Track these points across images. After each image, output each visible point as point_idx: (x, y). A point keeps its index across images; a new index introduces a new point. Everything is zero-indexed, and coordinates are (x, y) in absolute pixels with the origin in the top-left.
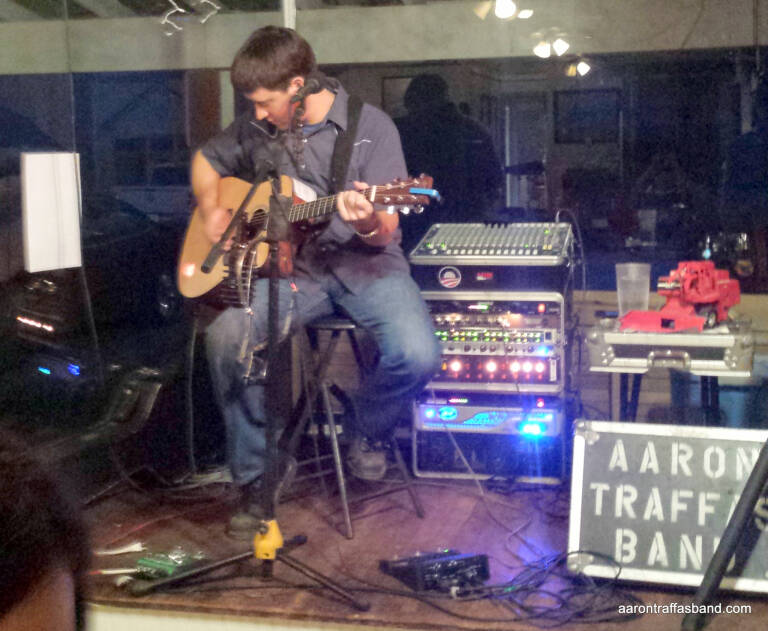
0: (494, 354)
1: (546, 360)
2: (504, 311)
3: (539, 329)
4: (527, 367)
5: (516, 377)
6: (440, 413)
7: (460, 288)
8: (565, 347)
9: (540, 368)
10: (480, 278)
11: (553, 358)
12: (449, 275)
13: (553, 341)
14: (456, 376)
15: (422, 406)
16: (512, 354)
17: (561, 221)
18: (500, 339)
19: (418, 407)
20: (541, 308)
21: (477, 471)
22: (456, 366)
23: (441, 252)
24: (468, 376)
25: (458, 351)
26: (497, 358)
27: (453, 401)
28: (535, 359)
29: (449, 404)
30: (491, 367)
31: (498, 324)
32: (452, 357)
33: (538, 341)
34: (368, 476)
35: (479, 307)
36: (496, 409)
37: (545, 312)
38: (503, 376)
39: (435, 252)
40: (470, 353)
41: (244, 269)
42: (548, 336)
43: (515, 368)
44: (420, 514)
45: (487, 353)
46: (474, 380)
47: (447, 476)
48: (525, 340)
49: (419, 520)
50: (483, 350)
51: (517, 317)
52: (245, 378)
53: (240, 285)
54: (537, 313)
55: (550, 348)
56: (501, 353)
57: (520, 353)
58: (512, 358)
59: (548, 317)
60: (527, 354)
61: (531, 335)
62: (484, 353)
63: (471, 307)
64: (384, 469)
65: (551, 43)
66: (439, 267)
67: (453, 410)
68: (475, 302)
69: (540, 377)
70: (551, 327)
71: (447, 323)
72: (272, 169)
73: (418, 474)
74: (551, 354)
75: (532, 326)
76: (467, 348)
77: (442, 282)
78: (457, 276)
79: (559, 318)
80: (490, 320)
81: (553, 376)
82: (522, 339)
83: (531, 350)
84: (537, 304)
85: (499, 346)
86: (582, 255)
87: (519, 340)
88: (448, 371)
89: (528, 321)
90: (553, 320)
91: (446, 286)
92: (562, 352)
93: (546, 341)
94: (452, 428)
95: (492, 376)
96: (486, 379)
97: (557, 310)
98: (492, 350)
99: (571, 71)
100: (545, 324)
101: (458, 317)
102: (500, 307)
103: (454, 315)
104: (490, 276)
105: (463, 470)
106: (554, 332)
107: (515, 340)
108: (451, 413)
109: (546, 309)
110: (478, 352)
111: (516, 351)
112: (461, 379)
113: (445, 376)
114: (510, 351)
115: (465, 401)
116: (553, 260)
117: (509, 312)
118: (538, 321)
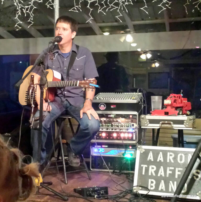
0: (116, 131)
1: (132, 133)
2: (119, 117)
3: (130, 123)
4: (126, 135)
5: (122, 138)
6: (99, 150)
7: (105, 110)
8: (138, 129)
9: (130, 135)
10: (112, 107)
11: (134, 132)
12: (102, 106)
13: (134, 127)
14: (104, 138)
15: (93, 148)
16: (122, 131)
17: (139, 92)
18: (117, 126)
19: (92, 148)
20: (131, 116)
21: (110, 169)
22: (104, 135)
23: (100, 99)
24: (107, 138)
25: (104, 130)
26: (117, 132)
27: (103, 146)
28: (129, 133)
29: (102, 147)
30: (115, 135)
31: (117, 121)
32: (102, 132)
33: (130, 127)
34: (74, 165)
35: (111, 116)
36: (116, 149)
37: (132, 118)
38: (118, 138)
39: (98, 99)
40: (108, 130)
41: (32, 92)
42: (133, 125)
43: (122, 135)
44: (90, 179)
45: (114, 130)
46: (109, 139)
47: (101, 170)
48: (126, 127)
49: (89, 180)
50: (112, 129)
51: (123, 119)
52: (31, 127)
53: (31, 98)
54: (130, 118)
55: (133, 129)
56: (118, 130)
57: (124, 131)
58: (121, 132)
59: (133, 119)
60: (126, 131)
61: (128, 125)
62: (113, 131)
63: (109, 116)
64: (79, 164)
65: (146, 54)
66: (99, 103)
67: (103, 149)
68: (110, 114)
69: (130, 138)
70: (134, 123)
71: (101, 121)
72: (42, 61)
73: (91, 169)
74: (134, 131)
75: (128, 122)
76: (107, 129)
77: (100, 108)
78: (105, 106)
79: (136, 120)
80: (115, 120)
81: (134, 138)
82: (125, 126)
83: (127, 130)
84: (129, 115)
85: (117, 128)
86: (146, 103)
87: (124, 126)
88: (101, 136)
89: (127, 120)
90: (134, 120)
91: (101, 109)
92: (137, 130)
93: (132, 127)
94: (102, 155)
95: (115, 138)
96: (113, 139)
97: (136, 117)
98: (115, 130)
99: (153, 66)
100: (132, 121)
101: (105, 119)
102: (118, 116)
103: (103, 118)
104: (115, 106)
105: (106, 168)
106: (135, 124)
107: (122, 126)
108: (102, 150)
109: (132, 117)
110: (111, 130)
111: (123, 130)
112: (105, 139)
113: (100, 138)
114: (121, 130)
115: (107, 146)
116: (135, 101)
117: (121, 118)
118: (130, 120)
